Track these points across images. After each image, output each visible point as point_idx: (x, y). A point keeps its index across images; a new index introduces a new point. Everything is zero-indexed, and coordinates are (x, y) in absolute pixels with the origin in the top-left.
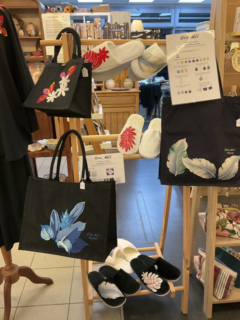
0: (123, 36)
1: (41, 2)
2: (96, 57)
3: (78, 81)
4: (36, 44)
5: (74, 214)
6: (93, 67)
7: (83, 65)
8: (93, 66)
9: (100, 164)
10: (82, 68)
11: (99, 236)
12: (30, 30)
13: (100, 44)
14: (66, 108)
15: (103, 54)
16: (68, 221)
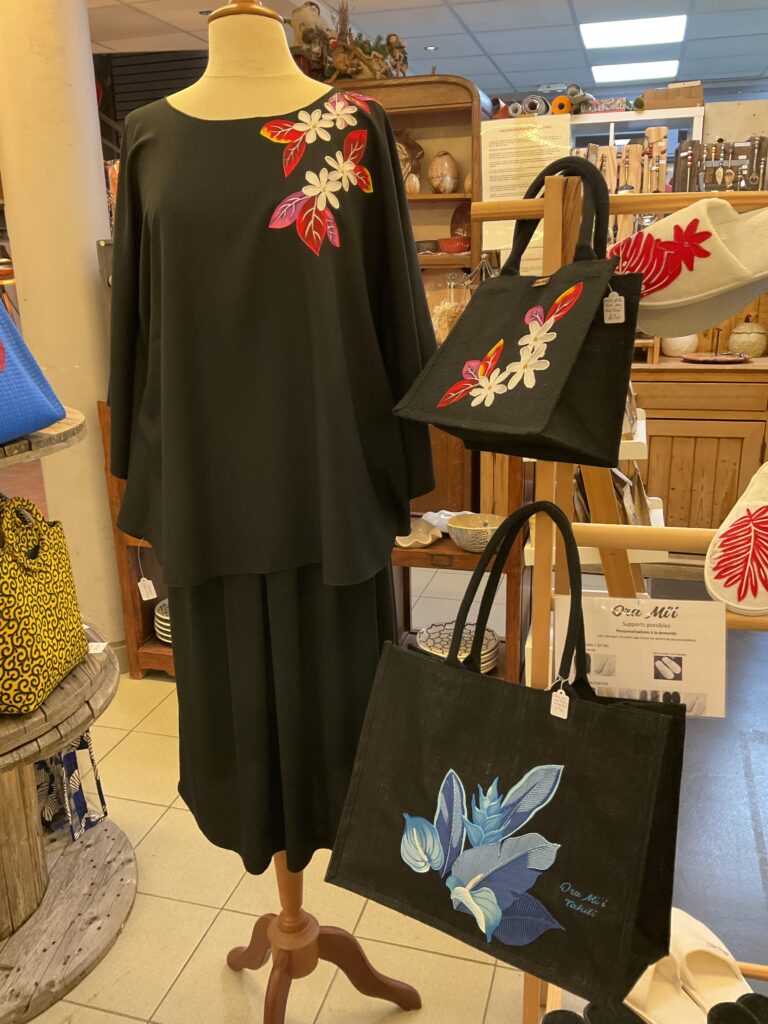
0: (743, 184)
1: (482, 90)
2: (659, 255)
3: (587, 337)
4: (454, 215)
5: (520, 800)
6: (643, 287)
7: (611, 282)
8: (646, 284)
9: (631, 632)
10: (607, 294)
11: (603, 905)
12: (439, 174)
13: (680, 208)
14: (534, 428)
15: (690, 245)
16: (496, 821)
